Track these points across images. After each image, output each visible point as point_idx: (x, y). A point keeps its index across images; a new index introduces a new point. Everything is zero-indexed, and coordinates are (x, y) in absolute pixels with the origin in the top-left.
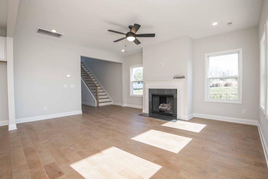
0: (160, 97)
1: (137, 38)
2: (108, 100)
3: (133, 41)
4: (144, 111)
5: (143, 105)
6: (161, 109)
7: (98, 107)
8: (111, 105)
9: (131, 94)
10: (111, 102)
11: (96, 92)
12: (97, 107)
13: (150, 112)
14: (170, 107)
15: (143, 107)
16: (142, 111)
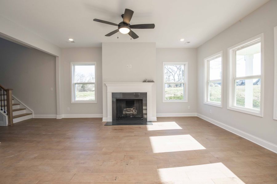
0: (126, 101)
1: (132, 30)
2: (24, 112)
3: (128, 33)
4: (104, 120)
5: (102, 113)
6: (126, 114)
7: (11, 126)
8: (32, 119)
9: (73, 101)
10: (32, 114)
11: (8, 106)
12: (9, 126)
13: (113, 120)
14: (136, 111)
15: (102, 116)
16: (102, 120)
